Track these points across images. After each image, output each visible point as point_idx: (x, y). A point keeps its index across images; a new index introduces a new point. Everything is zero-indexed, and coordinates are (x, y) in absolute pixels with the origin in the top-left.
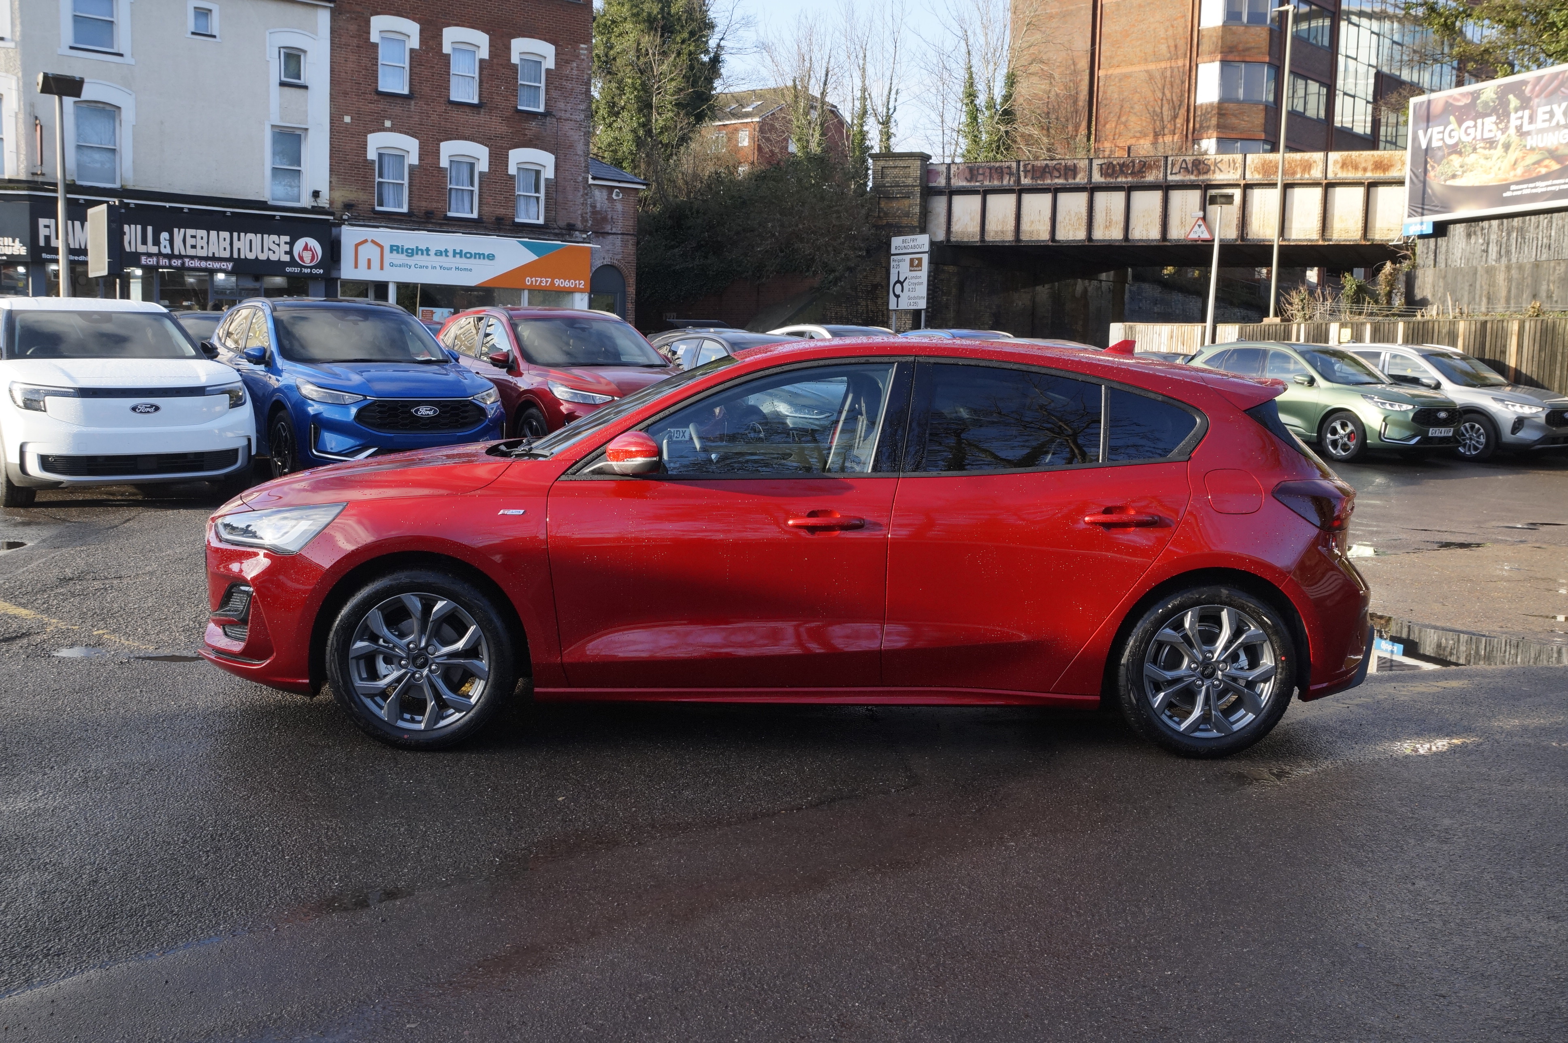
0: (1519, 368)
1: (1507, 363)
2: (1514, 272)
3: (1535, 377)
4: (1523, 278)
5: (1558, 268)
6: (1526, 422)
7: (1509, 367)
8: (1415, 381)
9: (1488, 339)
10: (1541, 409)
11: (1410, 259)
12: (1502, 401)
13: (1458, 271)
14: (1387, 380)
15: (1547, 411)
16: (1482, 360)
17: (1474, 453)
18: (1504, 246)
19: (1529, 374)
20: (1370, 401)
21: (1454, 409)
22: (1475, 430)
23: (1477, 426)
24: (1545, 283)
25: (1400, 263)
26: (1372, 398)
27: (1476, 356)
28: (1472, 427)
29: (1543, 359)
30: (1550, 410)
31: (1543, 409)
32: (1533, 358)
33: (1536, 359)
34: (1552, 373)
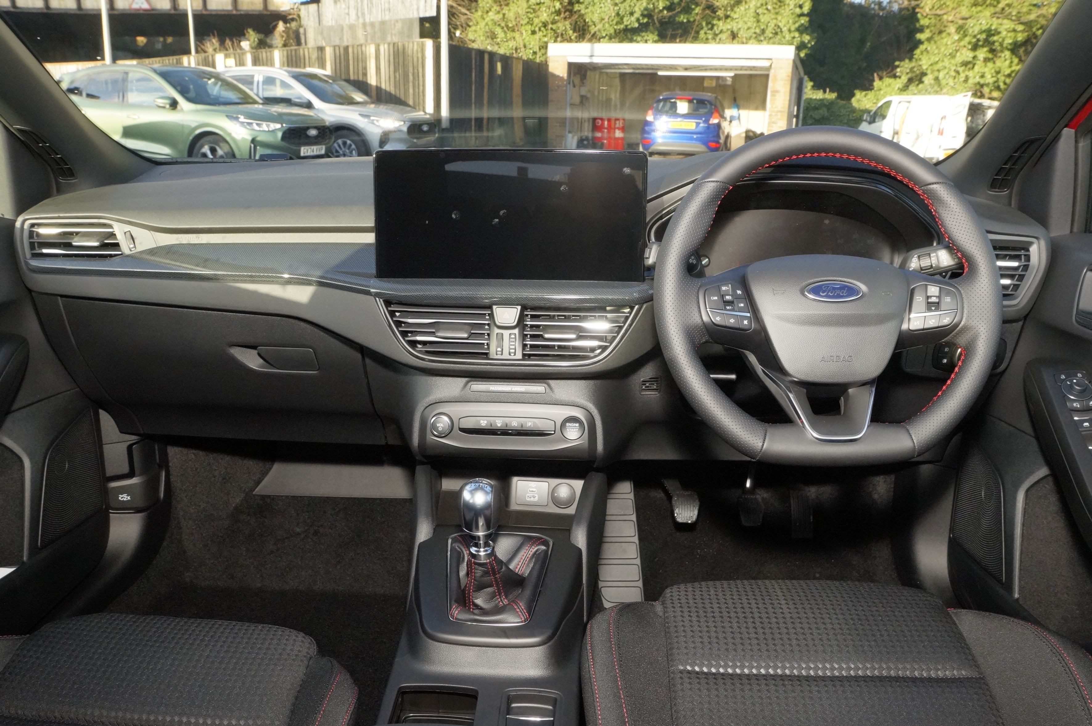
0: (379, 85)
1: (369, 82)
2: (368, 28)
3: (393, 92)
4: (375, 33)
5: (397, 24)
6: (391, 136)
7: (371, 85)
8: (287, 101)
9: (351, 62)
10: (402, 123)
11: (296, 20)
12: (368, 116)
13: (331, 28)
14: (261, 101)
15: (408, 124)
16: (348, 81)
18: (360, 9)
19: (388, 89)
20: (235, 122)
21: (324, 126)
22: (347, 147)
23: (349, 142)
25: (290, 23)
26: (237, 119)
27: (343, 77)
28: (345, 143)
29: (398, 79)
30: (410, 123)
31: (405, 123)
32: (390, 78)
33: (392, 79)
34: (406, 90)
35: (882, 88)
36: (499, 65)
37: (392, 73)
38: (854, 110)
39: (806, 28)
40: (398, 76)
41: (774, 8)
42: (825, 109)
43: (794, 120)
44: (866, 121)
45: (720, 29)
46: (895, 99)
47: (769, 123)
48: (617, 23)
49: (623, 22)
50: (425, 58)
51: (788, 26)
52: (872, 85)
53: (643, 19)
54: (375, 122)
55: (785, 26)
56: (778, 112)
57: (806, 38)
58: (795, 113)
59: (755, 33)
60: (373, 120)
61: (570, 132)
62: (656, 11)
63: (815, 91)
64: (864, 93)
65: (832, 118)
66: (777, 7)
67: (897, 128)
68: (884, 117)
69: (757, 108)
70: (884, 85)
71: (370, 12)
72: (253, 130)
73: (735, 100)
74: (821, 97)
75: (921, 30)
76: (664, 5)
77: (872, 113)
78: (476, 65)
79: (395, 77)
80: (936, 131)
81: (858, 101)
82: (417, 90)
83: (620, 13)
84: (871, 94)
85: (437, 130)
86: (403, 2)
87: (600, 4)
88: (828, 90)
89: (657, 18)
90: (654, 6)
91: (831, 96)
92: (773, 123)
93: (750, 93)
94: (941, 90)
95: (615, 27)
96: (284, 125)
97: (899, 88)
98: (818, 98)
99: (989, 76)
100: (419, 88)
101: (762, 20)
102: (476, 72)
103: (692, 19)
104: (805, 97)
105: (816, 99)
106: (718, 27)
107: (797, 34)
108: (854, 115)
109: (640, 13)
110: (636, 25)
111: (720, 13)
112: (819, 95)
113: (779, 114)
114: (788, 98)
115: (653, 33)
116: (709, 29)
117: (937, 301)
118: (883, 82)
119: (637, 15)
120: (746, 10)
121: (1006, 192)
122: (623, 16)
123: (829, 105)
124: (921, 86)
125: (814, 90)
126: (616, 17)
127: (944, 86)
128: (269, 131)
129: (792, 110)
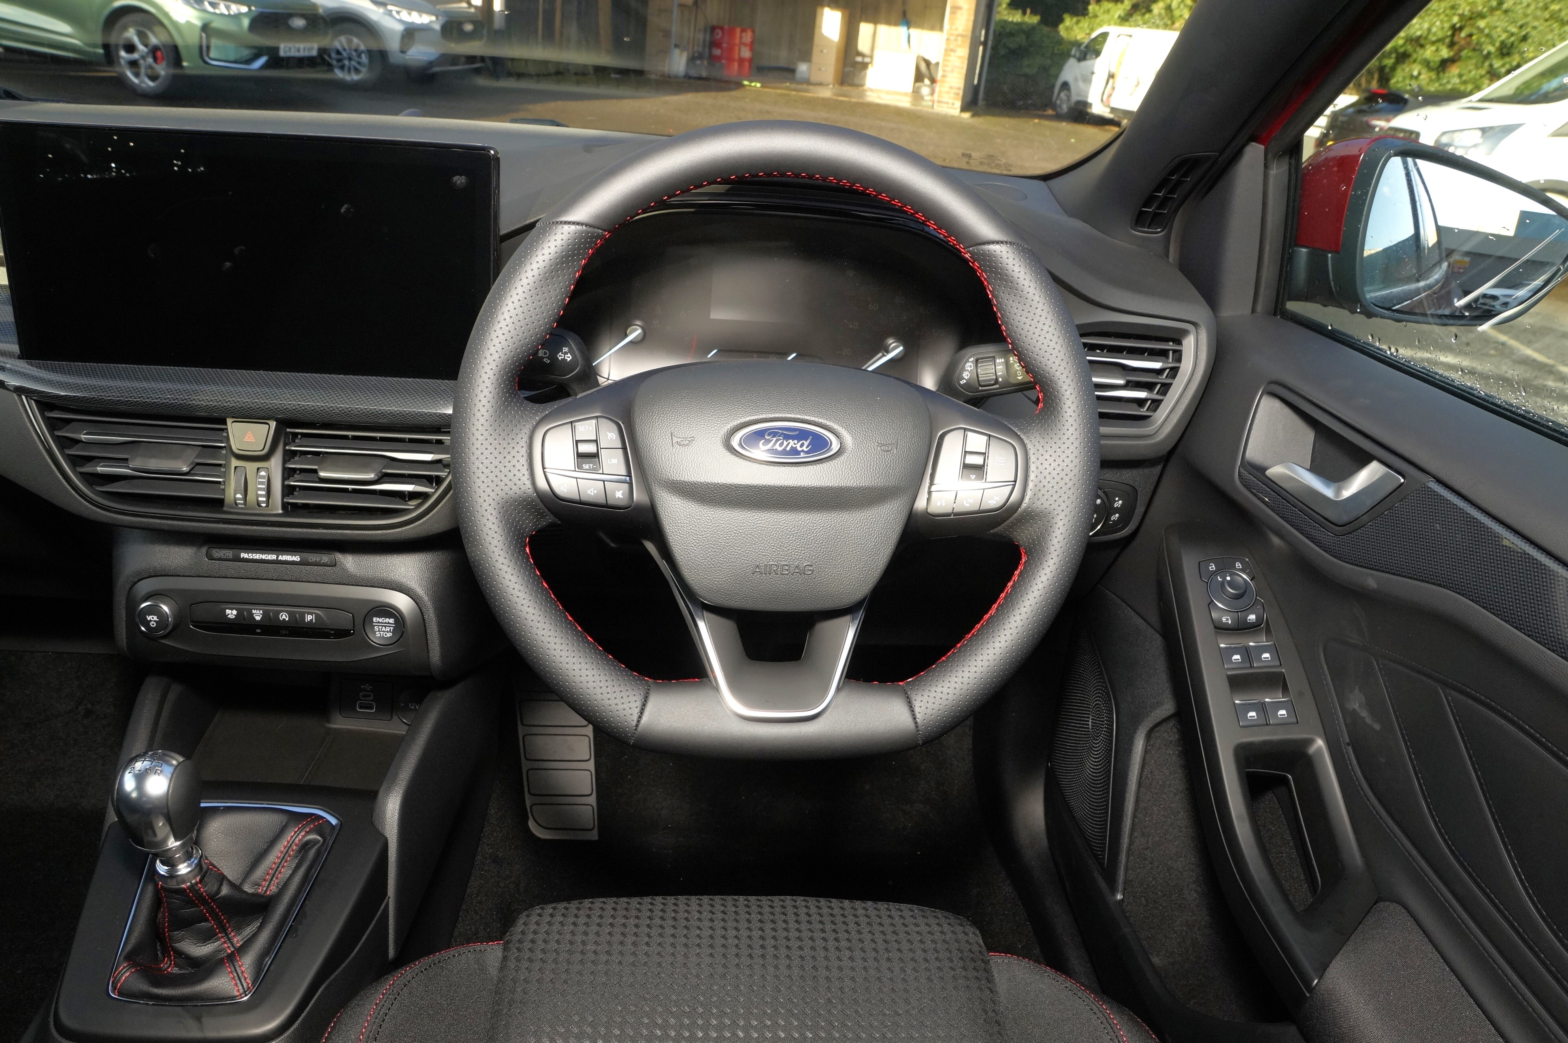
6: (419, 36)
10: (435, 18)
12: (384, 5)
17: (357, 79)
21: (315, 15)
22: (353, 46)
23: (355, 39)
28: (350, 42)
30: (445, 19)
31: (437, 18)
35: (1099, 14)
38: (1060, 41)
42: (1023, 37)
43: (981, 48)
44: (1074, 56)
46: (1114, 31)
47: (946, 50)
52: (1086, 9)
54: (394, 13)
56: (958, 35)
58: (982, 39)
60: (391, 11)
61: (676, 46)
63: (1013, 12)
64: (1075, 19)
65: (1031, 49)
67: (1113, 70)
68: (1098, 53)
69: (932, 28)
70: (1102, 10)
72: (205, 11)
73: (904, 14)
74: (1019, 20)
77: (1082, 47)
81: (1068, 29)
84: (1085, 23)
85: (485, 32)
88: (1028, 11)
91: (1032, 19)
92: (952, 50)
93: (926, 7)
94: (1173, 23)
96: (253, 8)
97: (1119, 17)
98: (1015, 20)
104: (997, 17)
105: (1012, 22)
108: (1061, 47)
112: (1016, 17)
113: (959, 38)
114: (972, 18)
117: (981, 463)
118: (1100, 6)
121: (1159, 234)
123: (1028, 32)
124: (1147, 16)
125: (1011, 9)
127: (1177, 18)
128: (229, 15)
129: (977, 34)
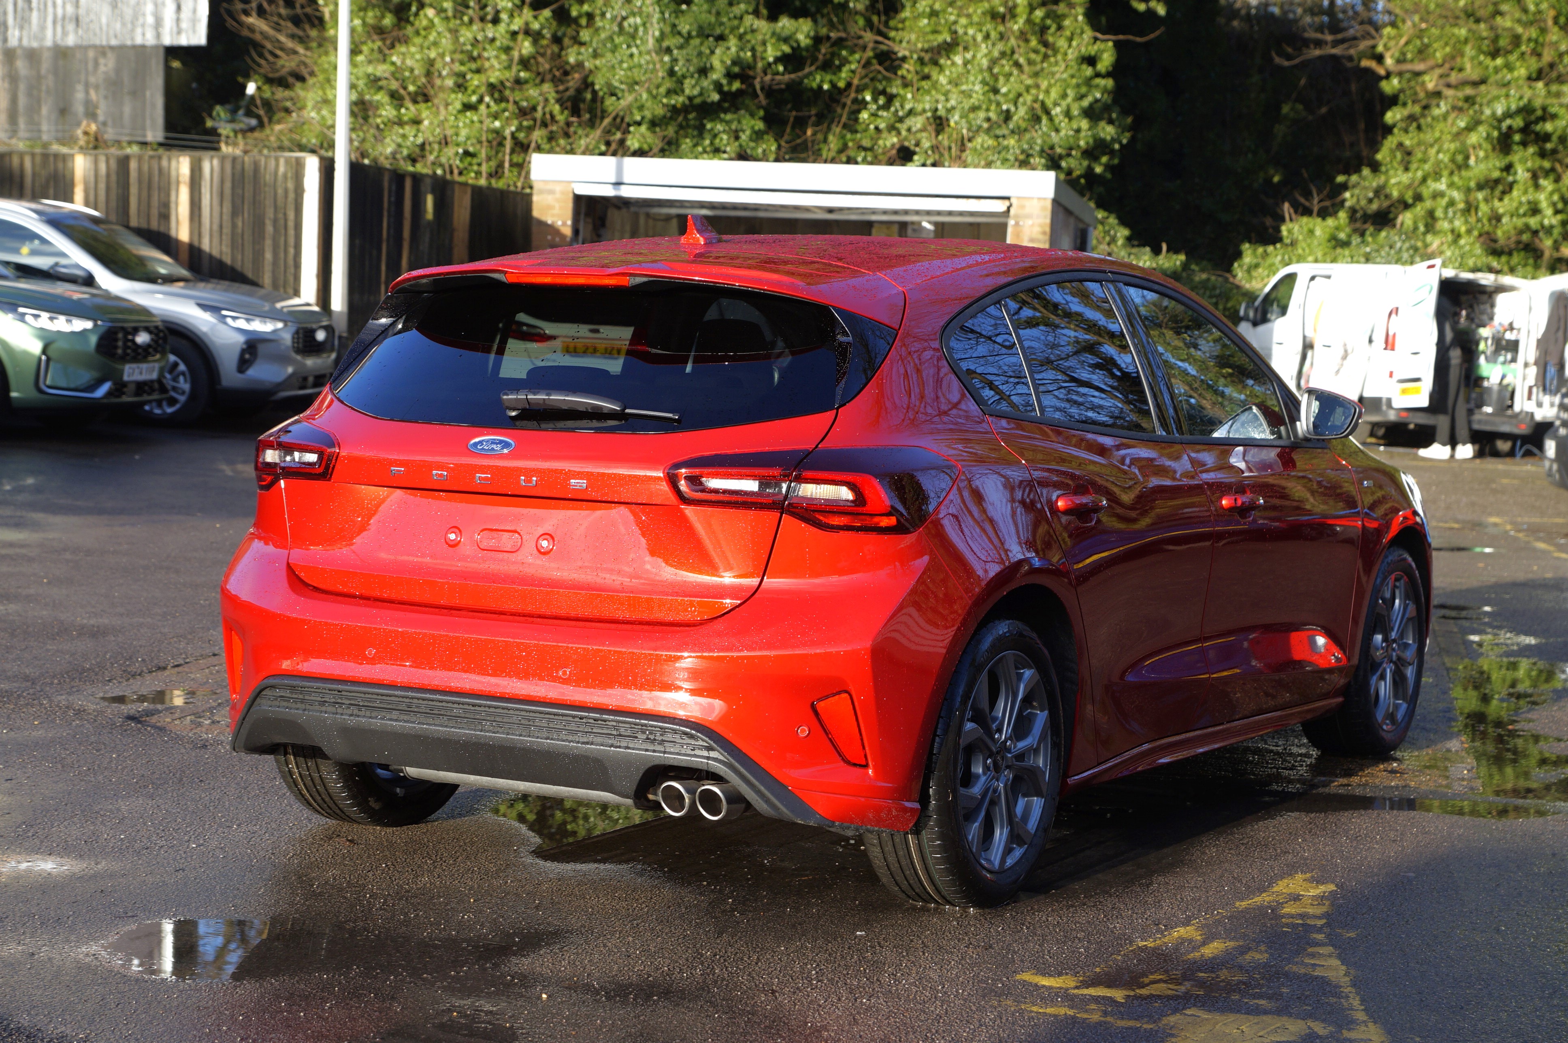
0: (196, 243)
1: (173, 233)
3: (227, 260)
6: (261, 349)
7: (177, 242)
10: (280, 325)
12: (207, 308)
15: (289, 328)
16: (132, 228)
17: (170, 410)
19: (215, 253)
24: (80, 87)
29: (240, 230)
30: (296, 325)
31: (286, 325)
32: (221, 227)
33: (227, 230)
34: (258, 256)
35: (1299, 237)
36: (430, 200)
37: (226, 217)
39: (1107, 108)
40: (240, 224)
41: (1030, 62)
44: (1249, 317)
45: (908, 106)
46: (1305, 270)
48: (669, 93)
49: (683, 91)
50: (303, 191)
51: (1064, 104)
52: (1278, 232)
53: (730, 84)
54: (229, 320)
55: (1056, 104)
57: (1108, 131)
59: (988, 120)
60: (226, 317)
62: (760, 65)
64: (1259, 250)
66: (1038, 58)
67: (1309, 335)
68: (1282, 311)
70: (1303, 231)
71: (23, 22)
75: (1393, 101)
76: (779, 54)
77: (1259, 301)
78: (389, 202)
79: (234, 226)
80: (1380, 340)
82: (282, 255)
83: (677, 68)
84: (1270, 252)
86: (114, 6)
87: (629, 46)
88: (1164, 247)
89: (762, 82)
90: (754, 56)
91: (1172, 262)
95: (665, 101)
96: (99, 323)
99: (1549, 212)
100: (286, 252)
101: (1004, 90)
102: (389, 216)
103: (842, 84)
106: (903, 99)
107: (1084, 124)
109: (723, 71)
110: (716, 97)
111: (908, 69)
115: (752, 115)
116: (879, 108)
119: (717, 75)
120: (966, 63)
122: (684, 77)
126: (667, 79)
128: (73, 332)
